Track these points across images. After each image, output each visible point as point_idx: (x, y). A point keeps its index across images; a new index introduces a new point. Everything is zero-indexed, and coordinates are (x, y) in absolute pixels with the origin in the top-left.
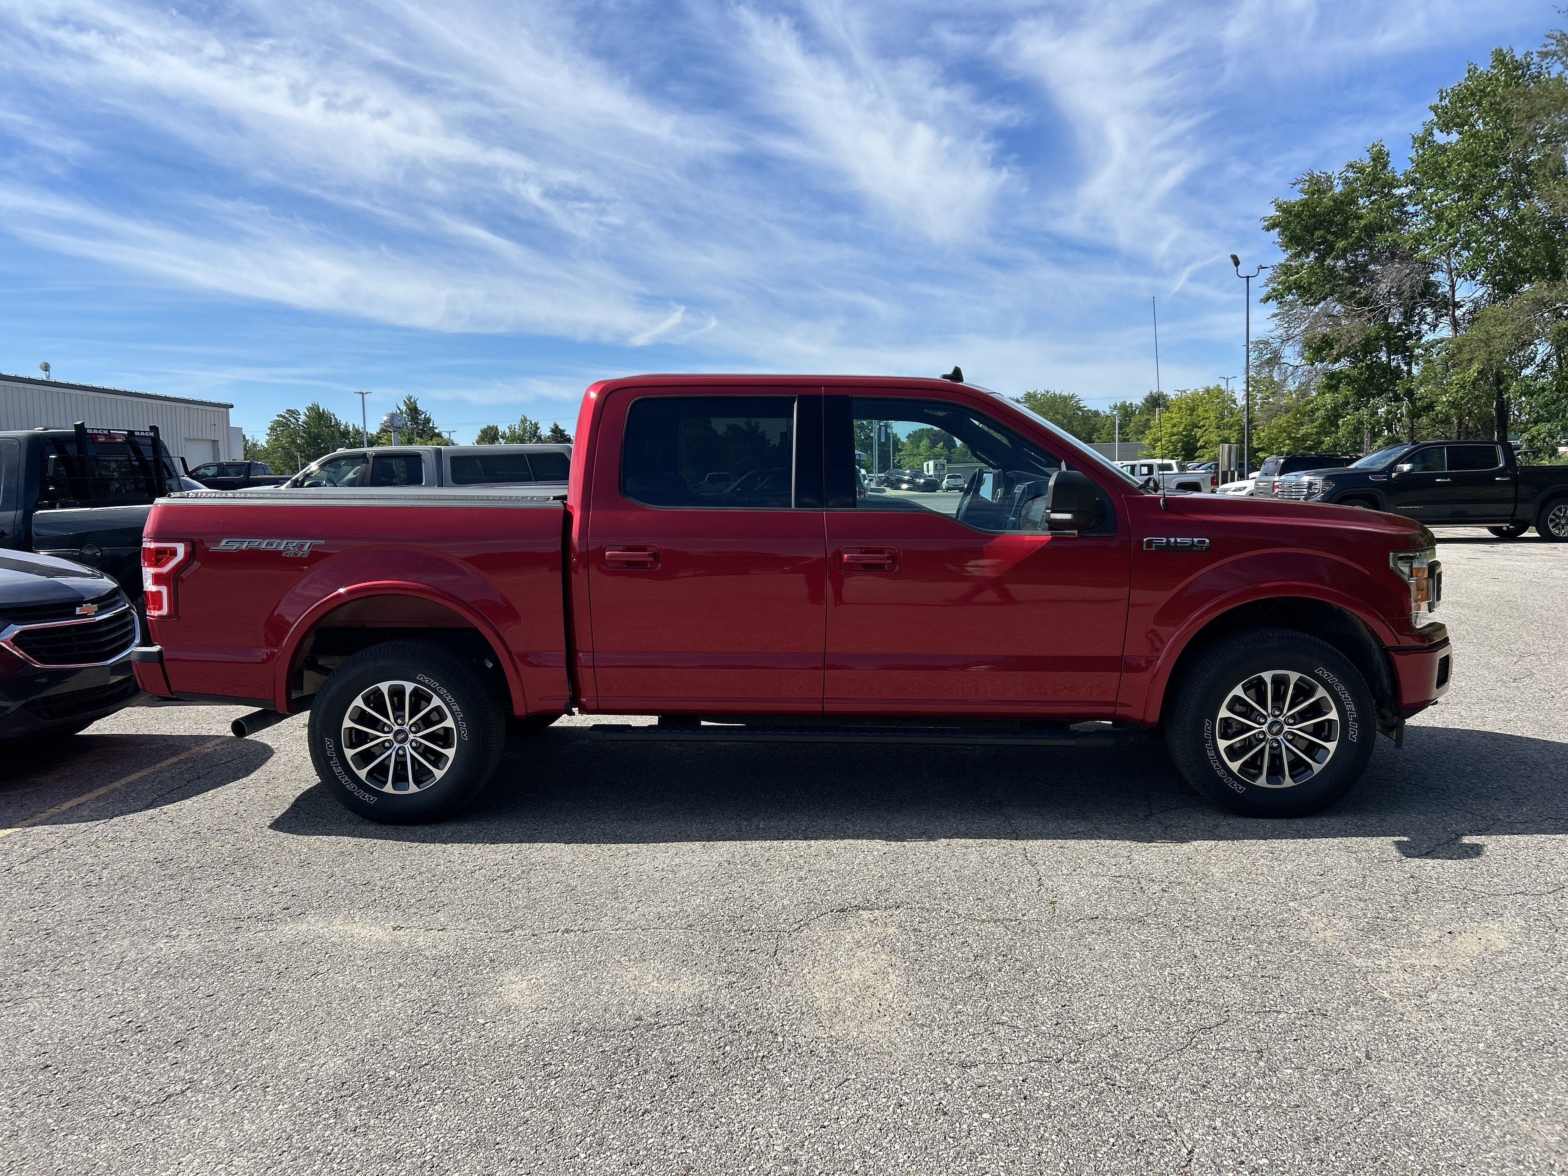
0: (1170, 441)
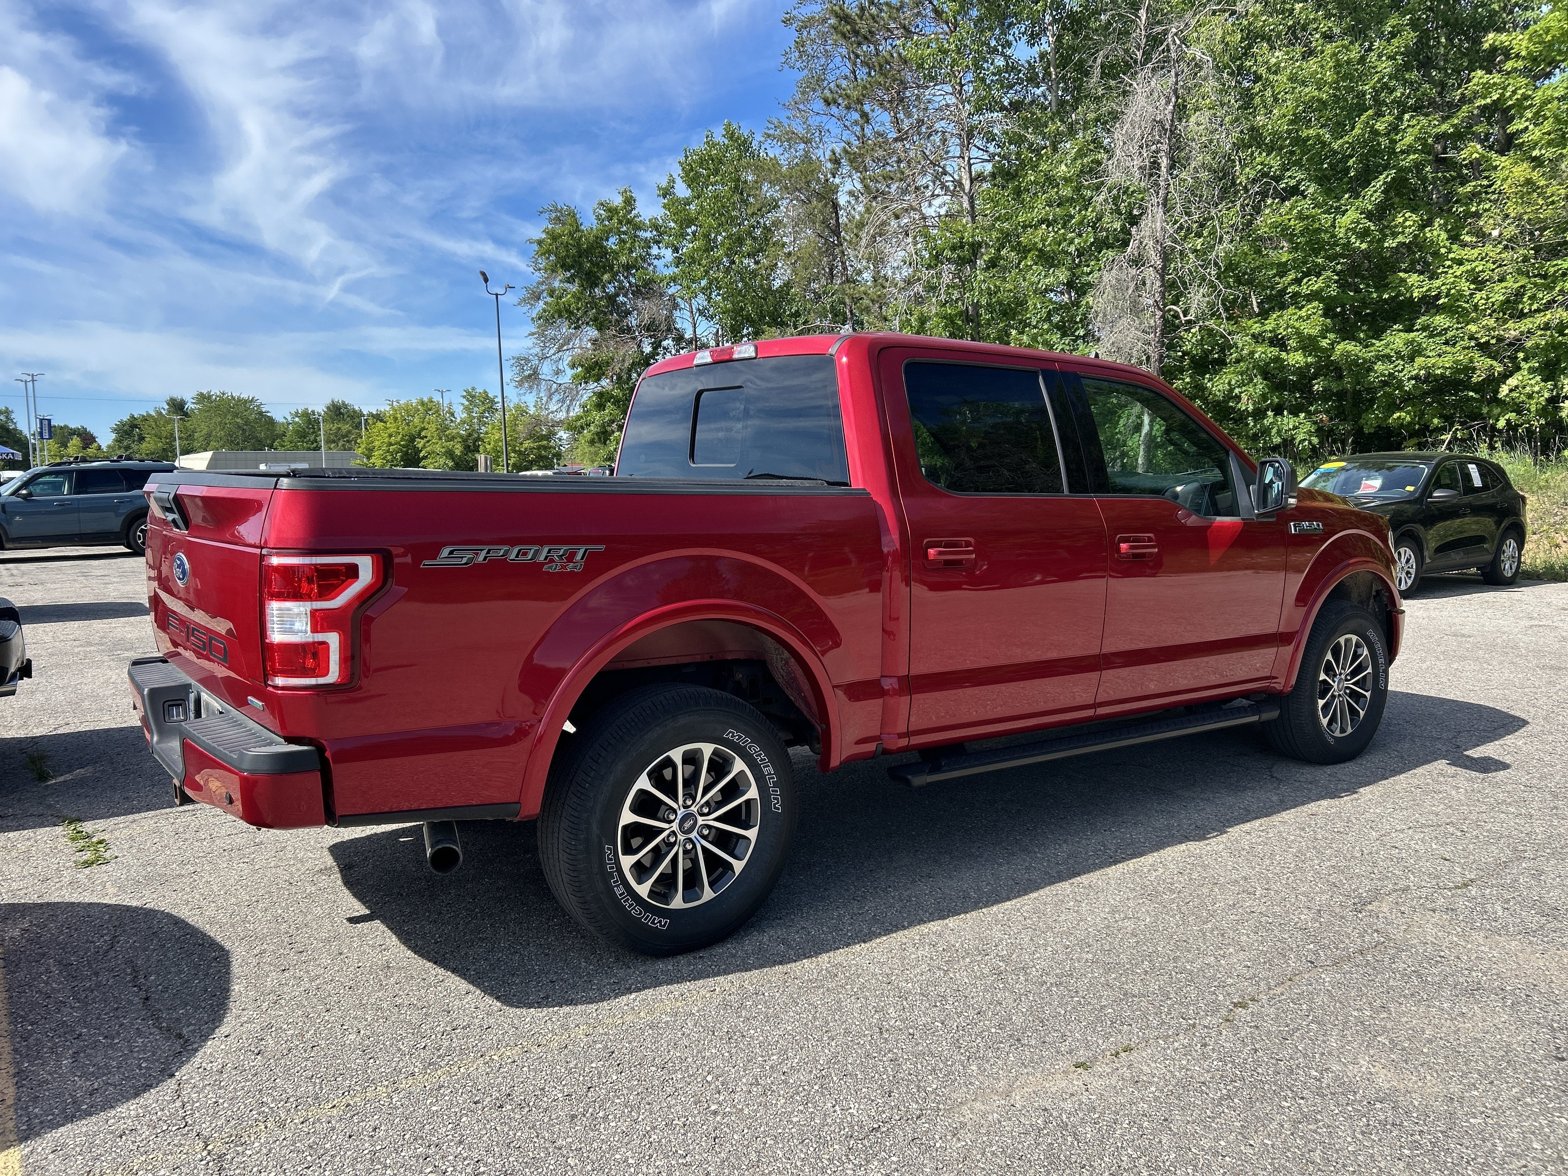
0: (388, 451)
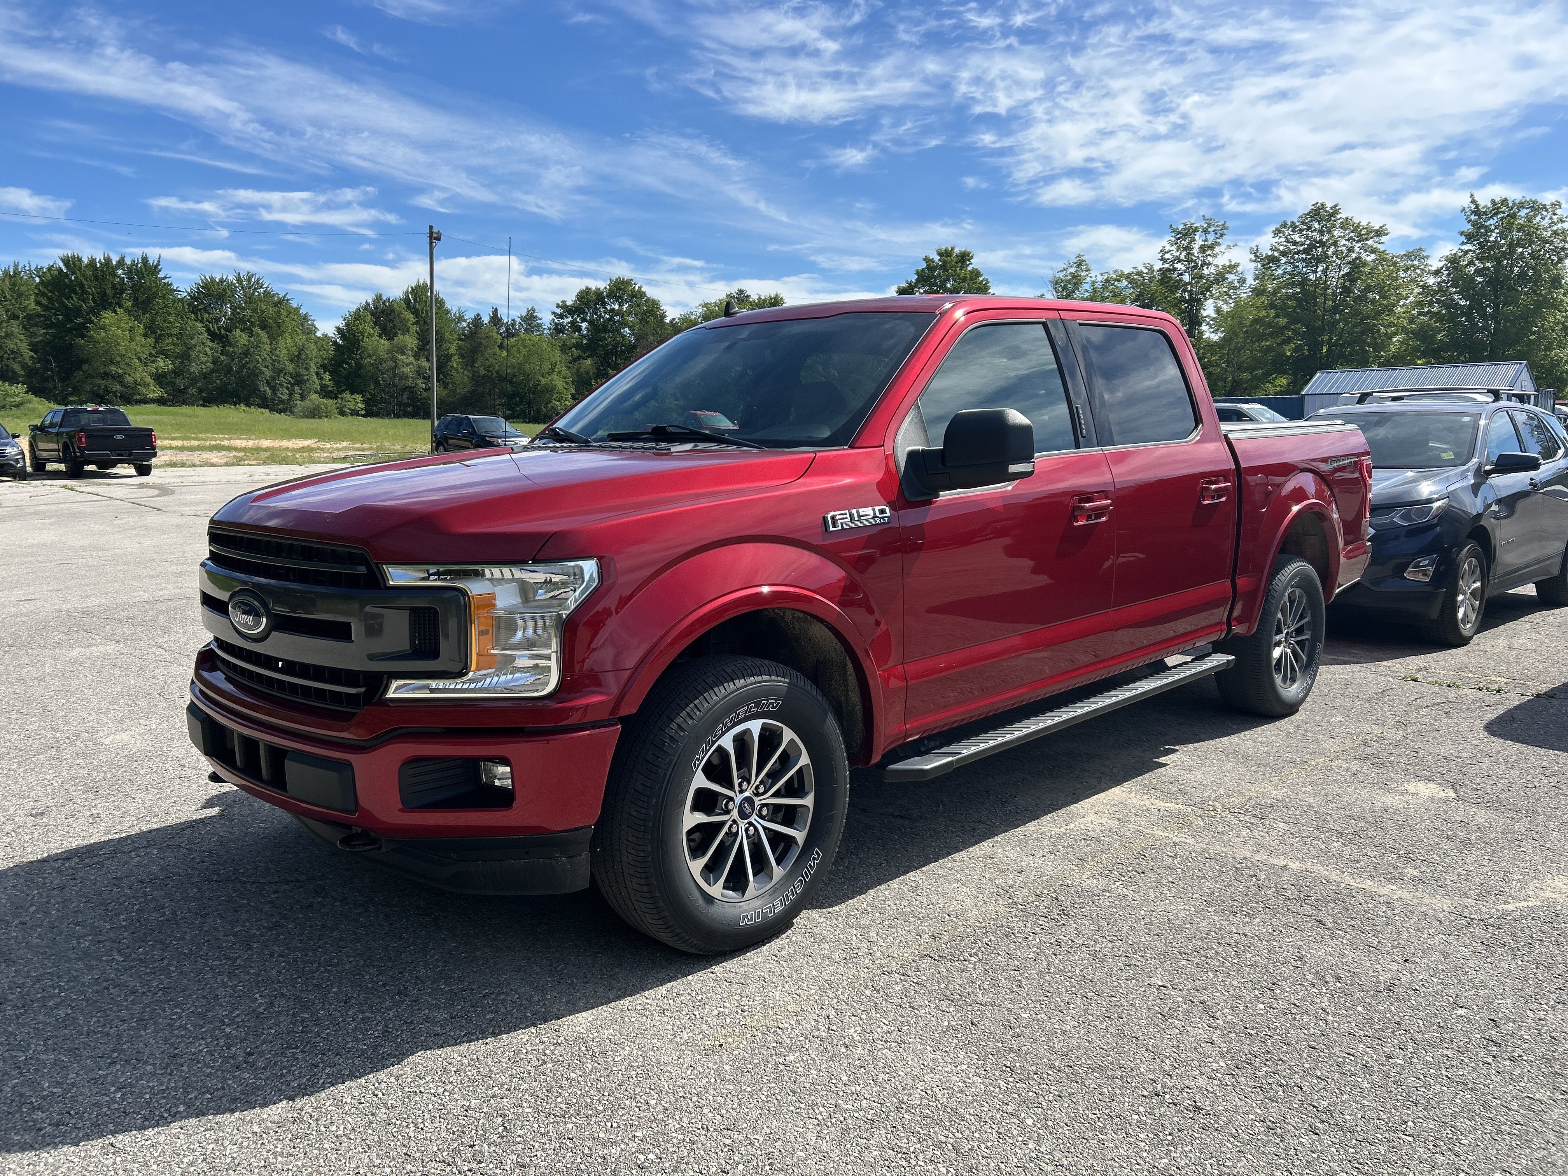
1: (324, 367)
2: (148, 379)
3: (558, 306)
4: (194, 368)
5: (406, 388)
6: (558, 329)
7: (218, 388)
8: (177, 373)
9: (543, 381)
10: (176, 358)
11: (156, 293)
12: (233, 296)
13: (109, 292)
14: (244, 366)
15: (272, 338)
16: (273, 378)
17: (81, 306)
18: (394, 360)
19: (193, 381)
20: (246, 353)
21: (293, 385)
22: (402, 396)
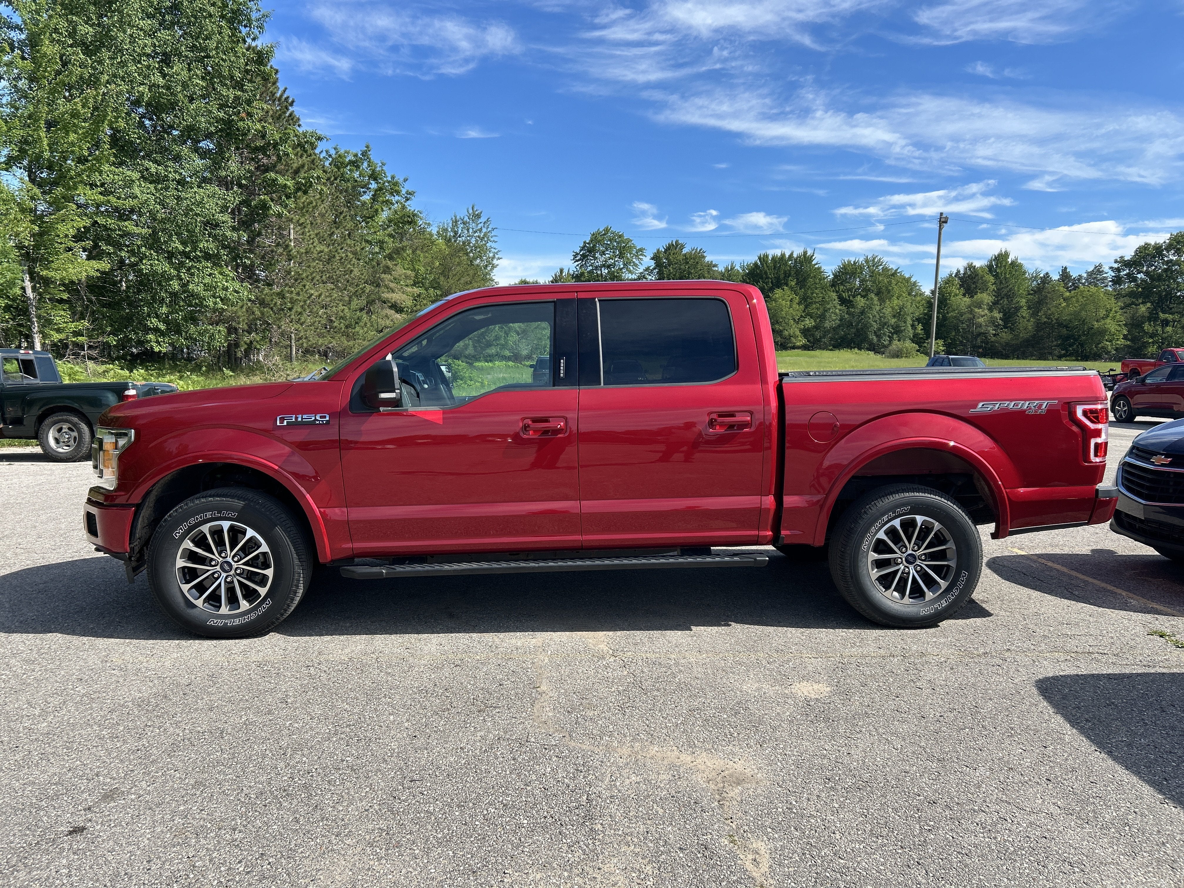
1: (919, 320)
2: (798, 333)
3: (1116, 261)
4: (827, 325)
5: (980, 334)
6: (1117, 281)
7: (841, 338)
8: (816, 327)
9: (1096, 325)
10: (818, 317)
11: (809, 275)
12: (862, 272)
13: (782, 276)
14: (860, 321)
15: (882, 301)
16: (879, 329)
17: (764, 287)
18: (971, 312)
19: (826, 332)
20: (862, 313)
21: (892, 334)
22: (976, 340)
